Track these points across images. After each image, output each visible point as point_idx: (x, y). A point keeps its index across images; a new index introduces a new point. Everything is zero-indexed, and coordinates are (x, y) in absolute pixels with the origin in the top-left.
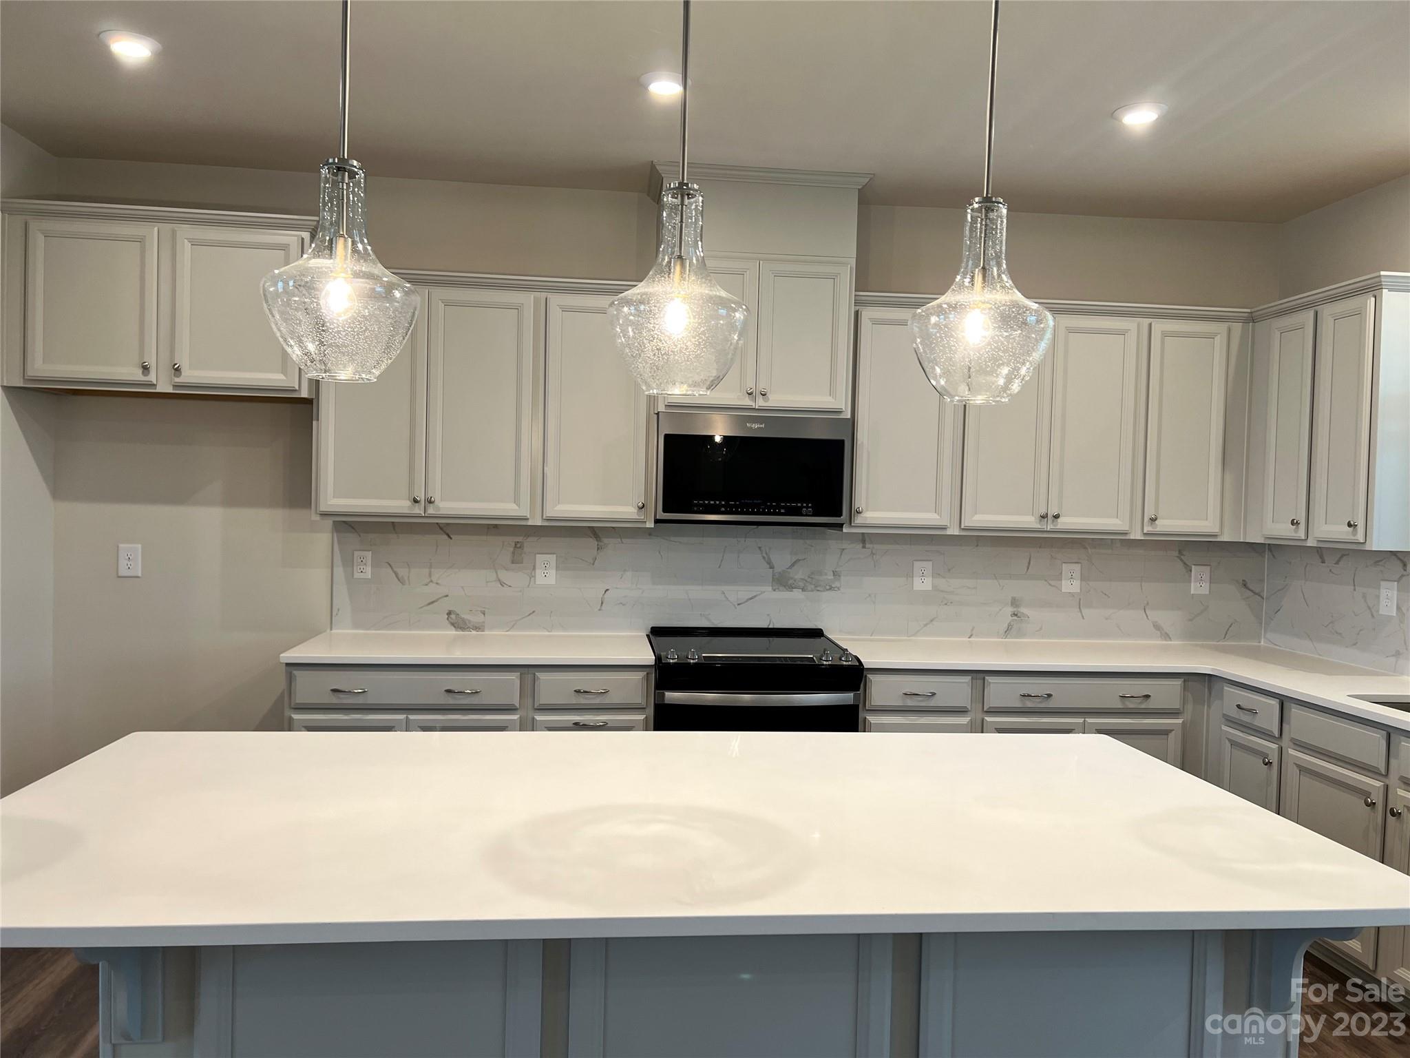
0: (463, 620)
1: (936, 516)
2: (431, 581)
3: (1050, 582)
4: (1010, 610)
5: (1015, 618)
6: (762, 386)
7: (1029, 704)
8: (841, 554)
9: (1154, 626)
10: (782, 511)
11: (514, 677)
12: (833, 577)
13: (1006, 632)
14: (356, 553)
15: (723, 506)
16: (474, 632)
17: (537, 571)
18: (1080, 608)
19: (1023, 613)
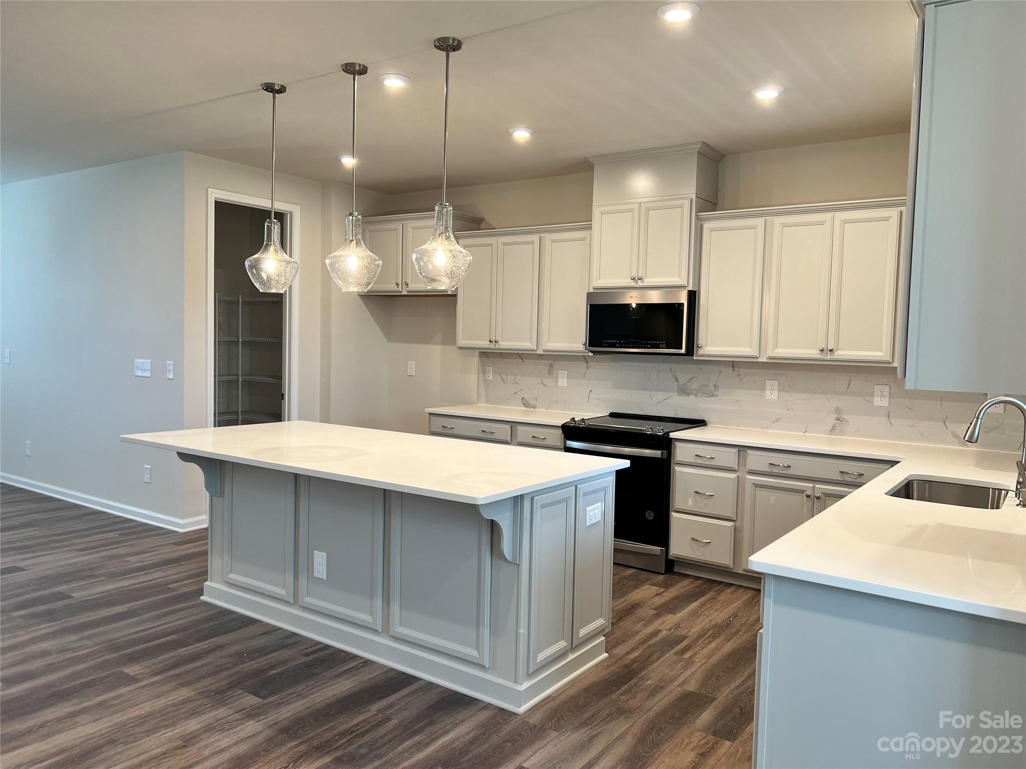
0: (528, 403)
1: (749, 349)
2: (515, 382)
3: (865, 398)
4: (835, 416)
5: (839, 421)
6: (640, 275)
7: (775, 470)
8: (719, 375)
9: (953, 435)
10: (649, 346)
11: (508, 427)
12: (713, 389)
13: (831, 431)
15: (618, 343)
16: (532, 409)
17: (559, 379)
18: (889, 417)
19: (844, 419)
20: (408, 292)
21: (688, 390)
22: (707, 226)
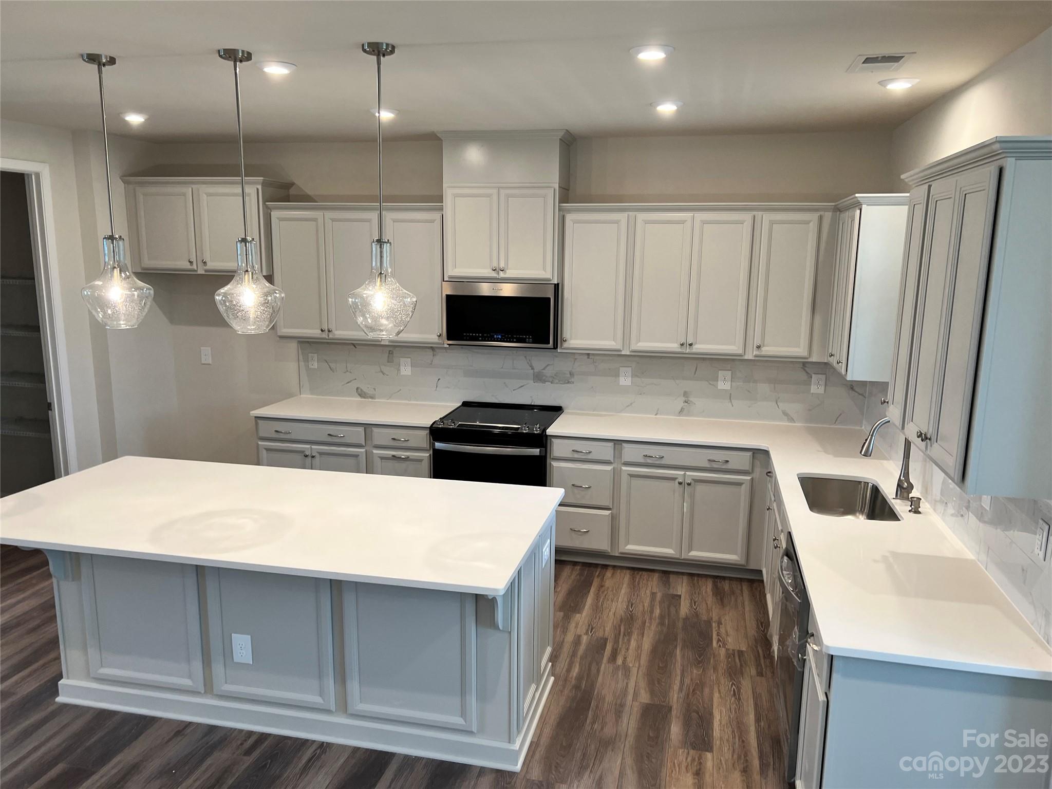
0: (364, 392)
1: (613, 343)
2: (347, 371)
3: (711, 382)
4: (684, 399)
5: (686, 404)
6: (502, 265)
7: (649, 461)
8: (574, 362)
9: (783, 413)
10: (515, 340)
11: (361, 429)
12: (569, 376)
13: (680, 412)
14: (310, 355)
15: (480, 337)
16: (370, 400)
17: (401, 367)
18: (730, 399)
19: (691, 401)
20: (206, 271)
21: (544, 378)
22: (569, 218)
